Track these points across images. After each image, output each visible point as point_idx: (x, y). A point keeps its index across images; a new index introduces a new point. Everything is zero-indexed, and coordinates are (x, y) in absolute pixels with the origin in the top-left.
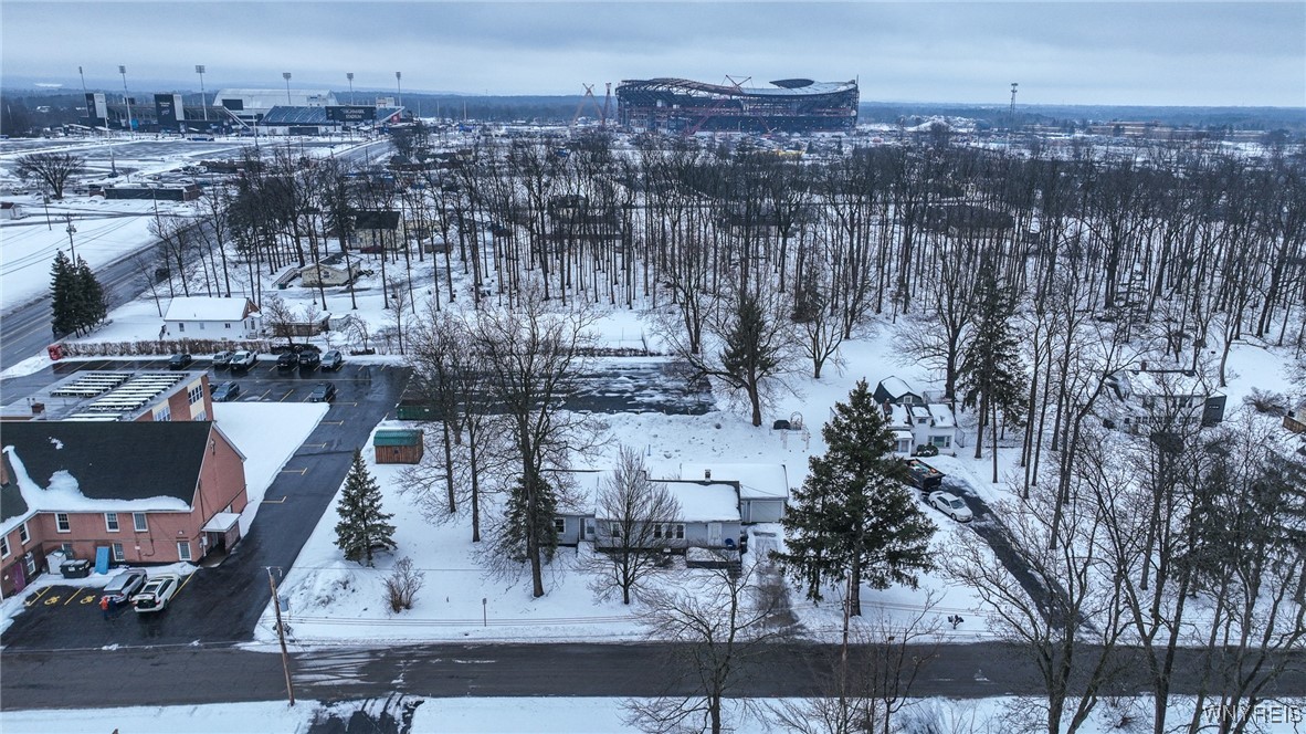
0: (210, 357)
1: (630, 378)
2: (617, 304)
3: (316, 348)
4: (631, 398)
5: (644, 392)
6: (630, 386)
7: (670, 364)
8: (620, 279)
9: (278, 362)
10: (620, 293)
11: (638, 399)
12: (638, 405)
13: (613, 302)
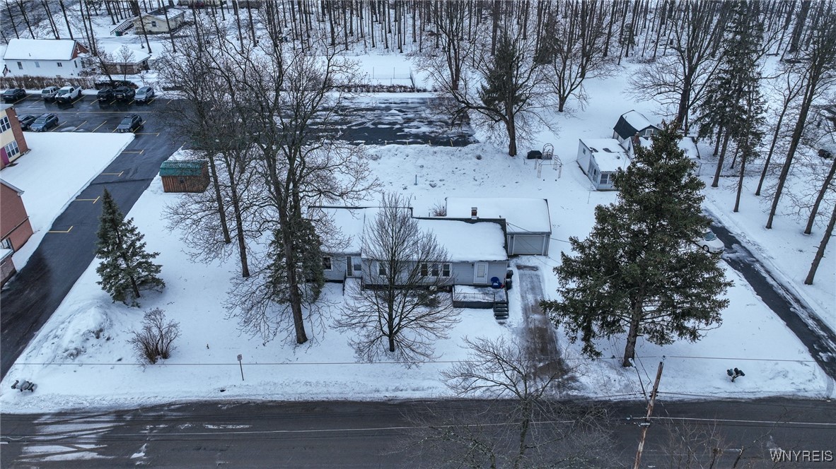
0: (40, 92)
1: (400, 111)
2: (390, 48)
3: (133, 84)
4: (400, 130)
5: (412, 124)
6: (400, 118)
7: (435, 99)
8: (393, 28)
9: (98, 96)
10: (392, 39)
11: (406, 130)
12: (406, 136)
13: (387, 47)
